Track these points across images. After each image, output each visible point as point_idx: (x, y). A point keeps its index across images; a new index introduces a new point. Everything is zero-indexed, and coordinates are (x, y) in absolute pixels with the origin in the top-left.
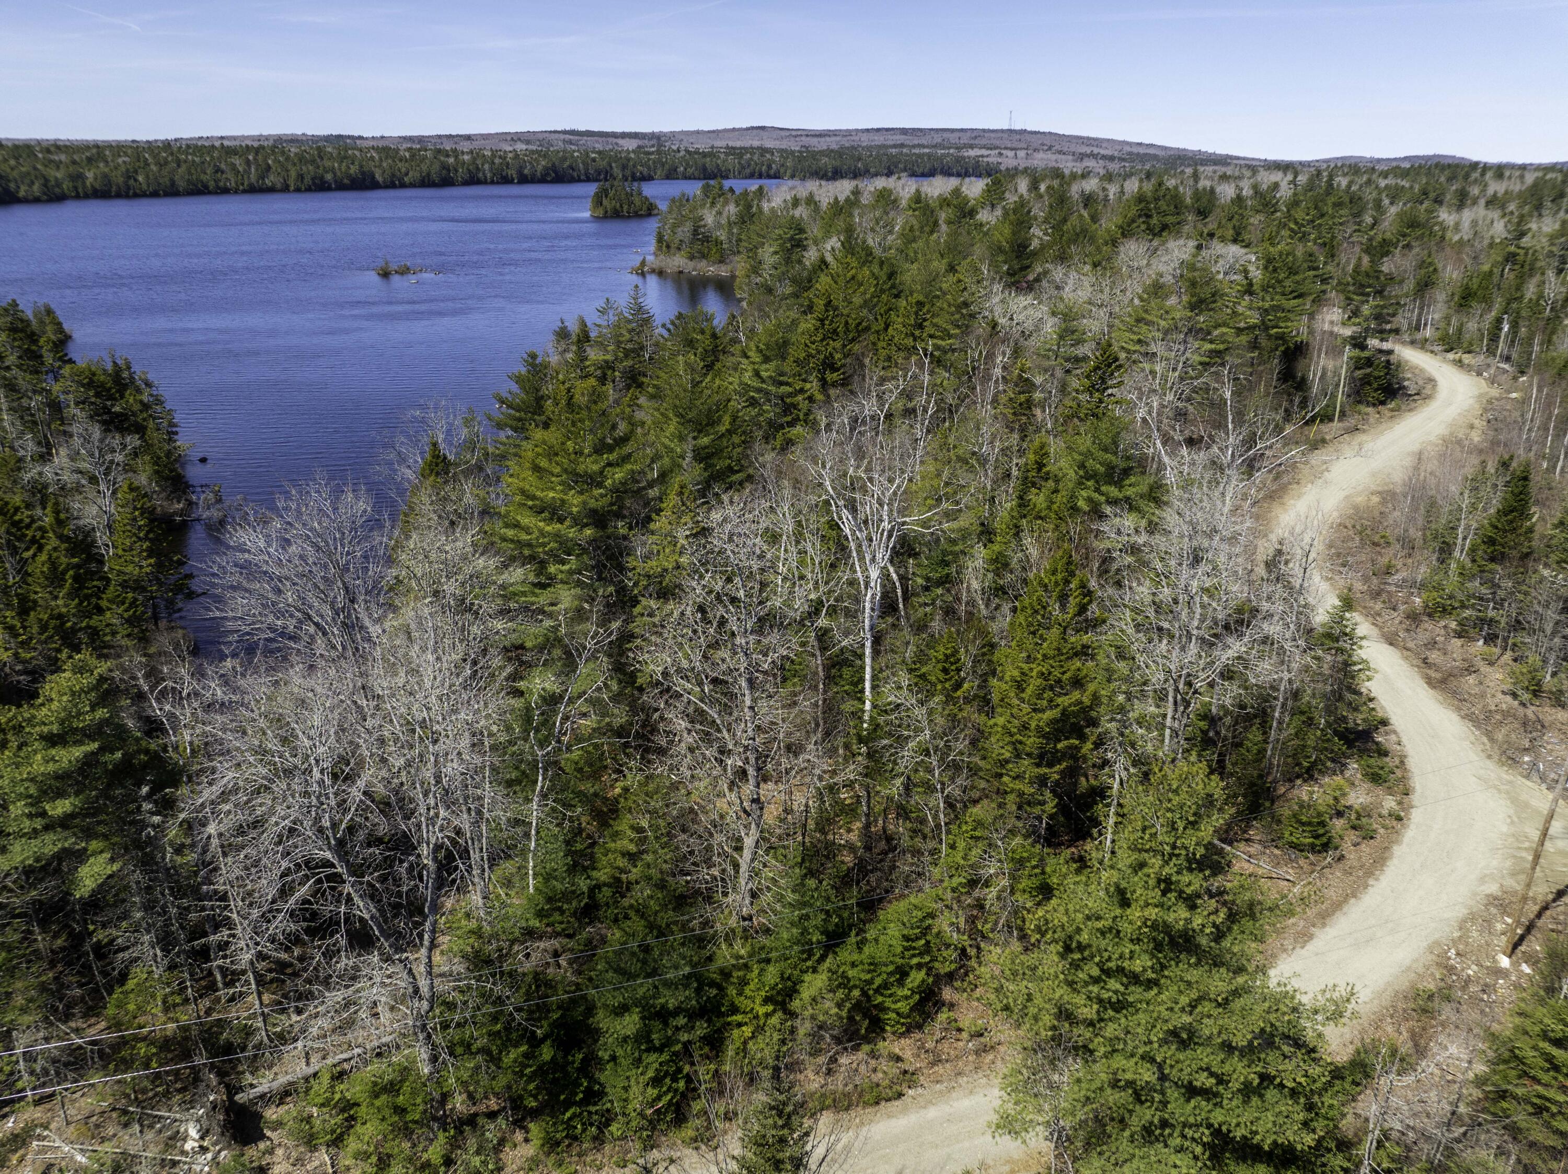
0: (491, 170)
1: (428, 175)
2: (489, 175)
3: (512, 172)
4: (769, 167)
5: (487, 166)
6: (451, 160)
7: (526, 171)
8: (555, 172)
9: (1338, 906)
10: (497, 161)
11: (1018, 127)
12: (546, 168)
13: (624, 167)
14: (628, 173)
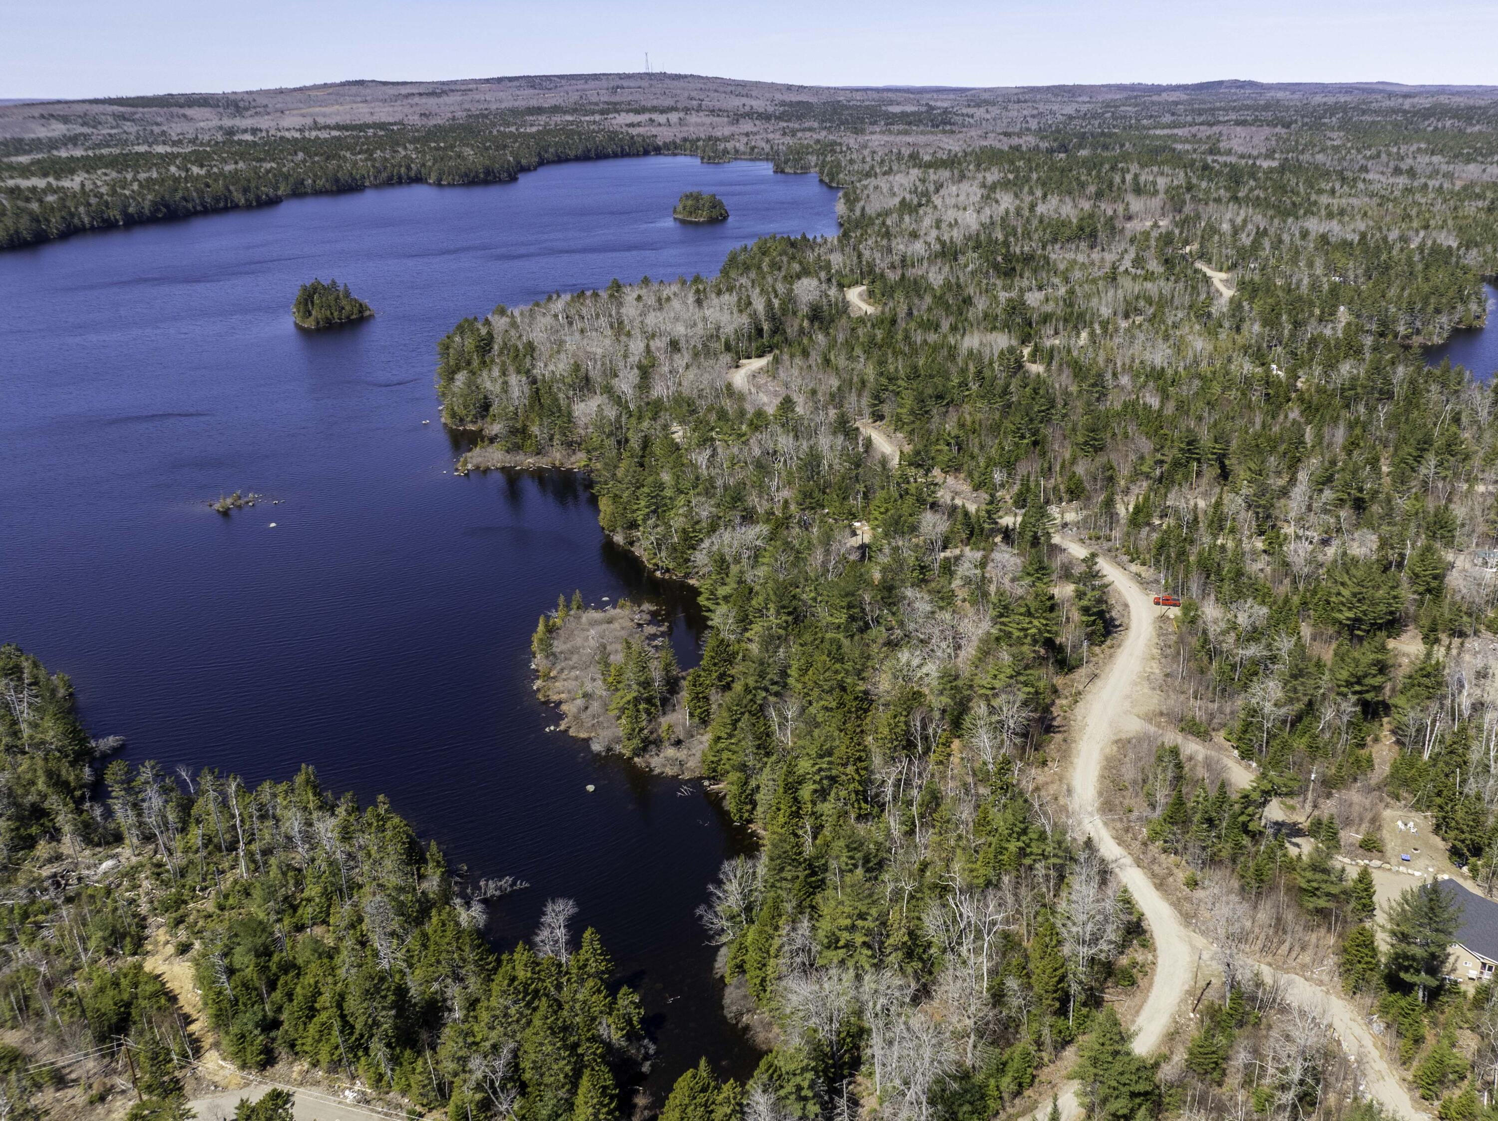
0: (88, 213)
1: (17, 232)
2: (86, 220)
3: (114, 214)
4: (409, 168)
5: (82, 209)
6: (35, 206)
7: (131, 210)
8: (167, 206)
9: (1141, 1007)
10: (93, 201)
11: (656, 69)
12: (154, 203)
13: (246, 190)
14: (251, 196)
